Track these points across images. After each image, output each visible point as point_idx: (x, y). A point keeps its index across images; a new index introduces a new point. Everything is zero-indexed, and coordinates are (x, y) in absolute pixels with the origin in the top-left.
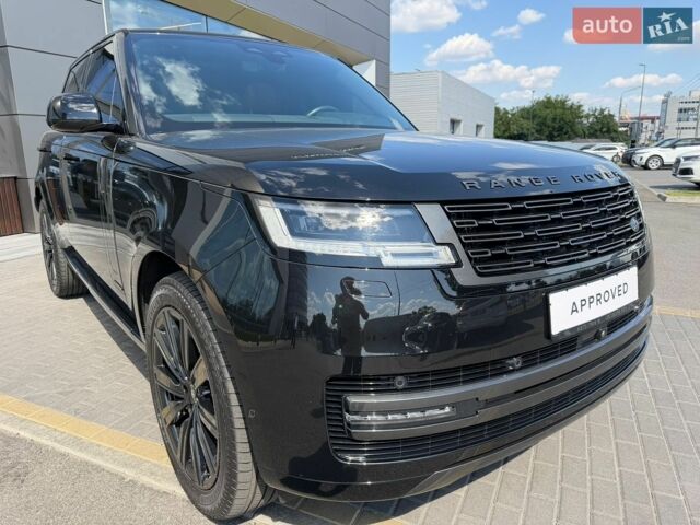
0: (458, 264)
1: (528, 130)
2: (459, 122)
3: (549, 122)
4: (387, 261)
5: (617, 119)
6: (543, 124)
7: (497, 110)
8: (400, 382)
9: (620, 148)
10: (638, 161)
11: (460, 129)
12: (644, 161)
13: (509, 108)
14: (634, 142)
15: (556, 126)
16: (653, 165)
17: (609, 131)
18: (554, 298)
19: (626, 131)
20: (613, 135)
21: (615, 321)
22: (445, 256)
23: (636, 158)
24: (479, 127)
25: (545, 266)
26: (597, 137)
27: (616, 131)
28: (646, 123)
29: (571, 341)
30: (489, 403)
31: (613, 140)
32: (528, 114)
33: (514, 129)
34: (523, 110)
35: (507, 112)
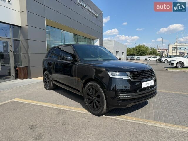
0: (131, 79)
1: (135, 53)
2: (118, 52)
3: (140, 51)
4: (123, 78)
5: (157, 50)
6: (139, 52)
7: (127, 48)
8: (125, 92)
9: (158, 58)
10: (162, 61)
11: (119, 53)
12: (164, 61)
13: (130, 48)
14: (161, 56)
15: (142, 52)
16: (166, 62)
17: (155, 53)
18: (143, 83)
19: (160, 53)
20: (156, 54)
21: (151, 87)
22: (130, 78)
23: (162, 60)
24: (123, 53)
25: (141, 79)
26: (152, 55)
27: (157, 53)
28: (164, 51)
29: (145, 89)
30: (136, 95)
31: (156, 55)
32: (135, 49)
33: (132, 53)
34: (134, 48)
35: (129, 49)
